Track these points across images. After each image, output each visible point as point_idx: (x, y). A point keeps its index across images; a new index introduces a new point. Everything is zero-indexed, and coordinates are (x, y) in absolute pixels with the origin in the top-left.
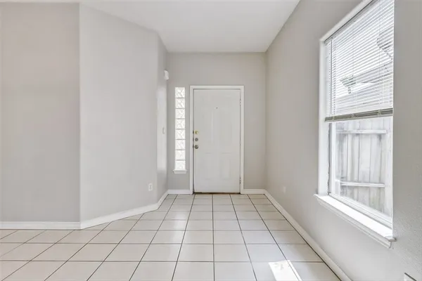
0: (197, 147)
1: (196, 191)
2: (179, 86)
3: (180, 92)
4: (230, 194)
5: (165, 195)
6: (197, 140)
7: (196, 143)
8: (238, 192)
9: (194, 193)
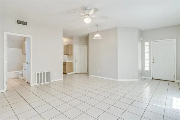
0: (153, 63)
1: (153, 78)
2: (146, 42)
3: (147, 44)
4: (169, 81)
5: (141, 78)
6: (153, 60)
7: (153, 61)
8: (174, 81)
9: (152, 79)
